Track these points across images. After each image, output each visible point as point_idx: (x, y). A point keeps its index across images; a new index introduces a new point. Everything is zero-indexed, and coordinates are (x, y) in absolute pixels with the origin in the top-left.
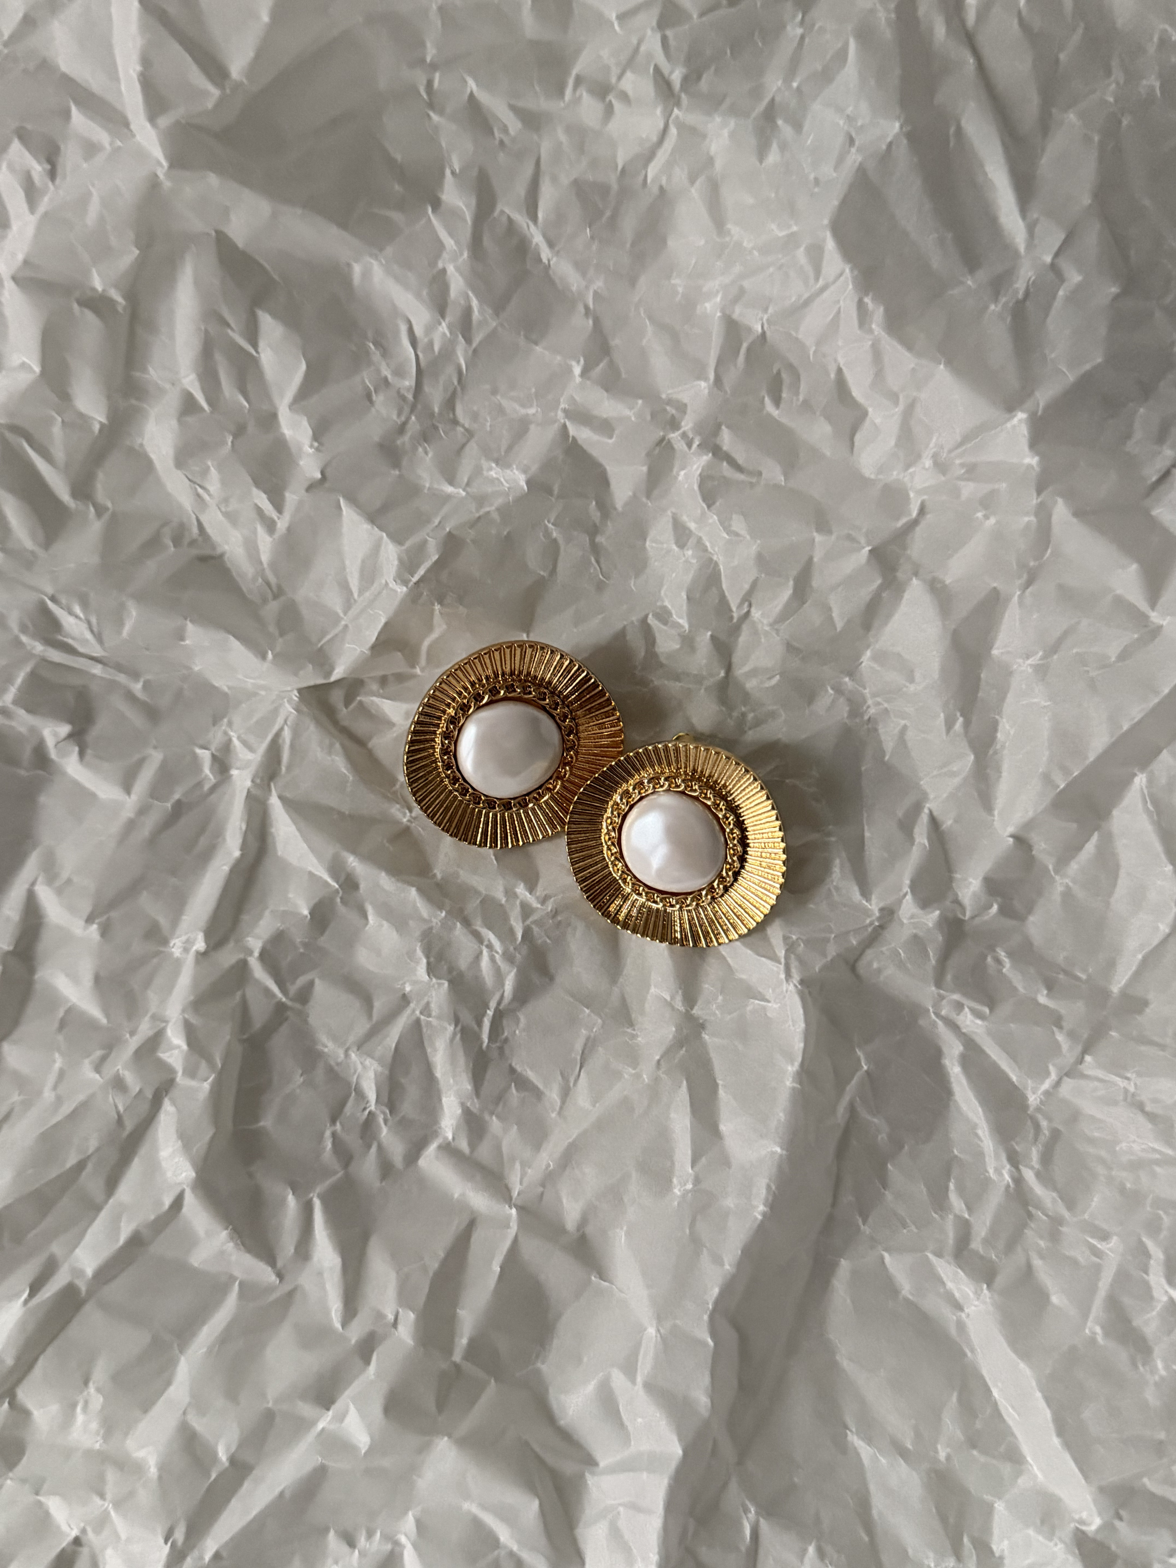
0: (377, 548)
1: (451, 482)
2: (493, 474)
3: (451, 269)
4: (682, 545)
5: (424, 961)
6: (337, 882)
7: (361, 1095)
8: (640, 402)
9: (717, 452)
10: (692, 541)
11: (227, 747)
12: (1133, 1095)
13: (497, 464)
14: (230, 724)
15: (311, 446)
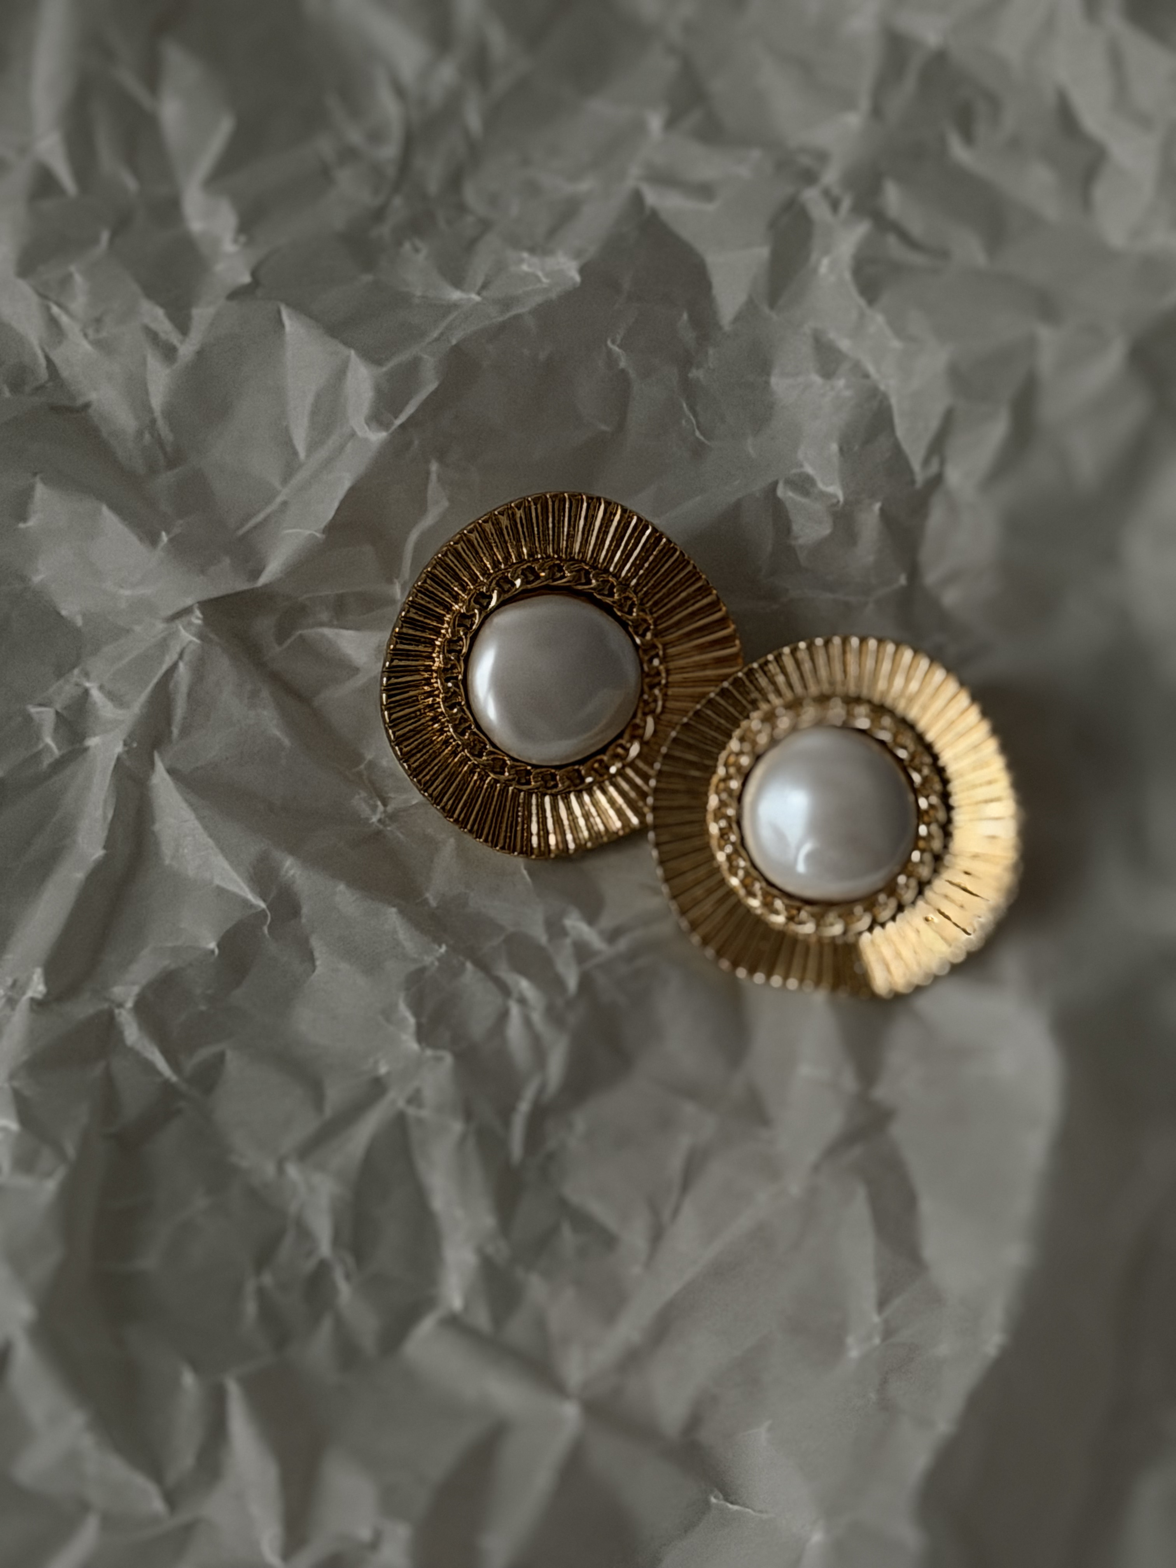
0: (341, 373)
2: (525, 267)
4: (828, 374)
5: (412, 1020)
6: (263, 897)
7: (305, 1234)
8: (755, 153)
9: (879, 218)
10: (846, 366)
11: (81, 703)
13: (531, 253)
14: (86, 672)
15: (236, 241)
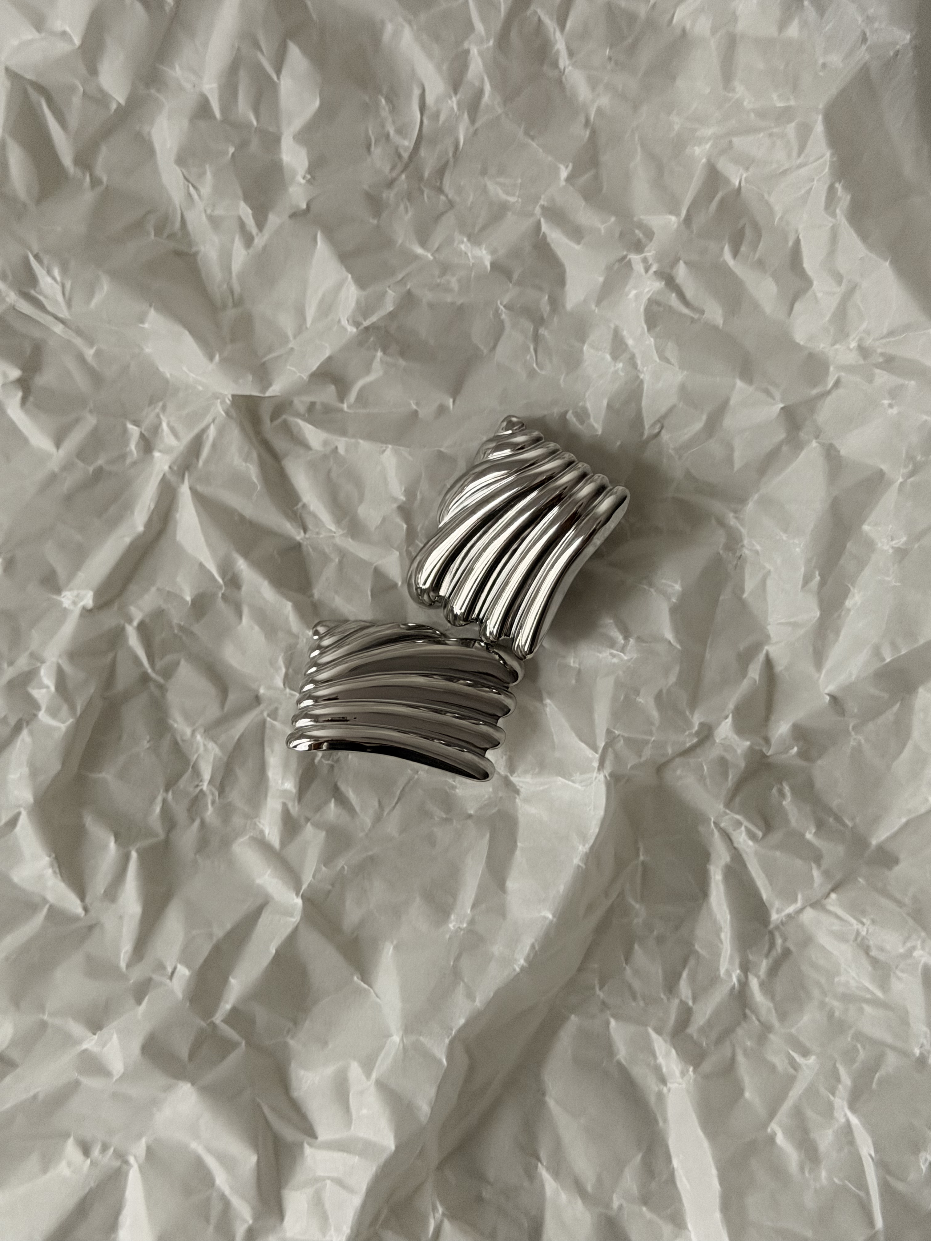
1: (423, 244)
2: (463, 247)
3: (474, 51)
4: (615, 357)
5: (284, 670)
6: (223, 579)
7: (196, 773)
8: (613, 219)
9: (670, 282)
10: (626, 356)
11: (156, 429)
12: (864, 938)
13: (469, 240)
14: (164, 408)
15: (304, 178)
